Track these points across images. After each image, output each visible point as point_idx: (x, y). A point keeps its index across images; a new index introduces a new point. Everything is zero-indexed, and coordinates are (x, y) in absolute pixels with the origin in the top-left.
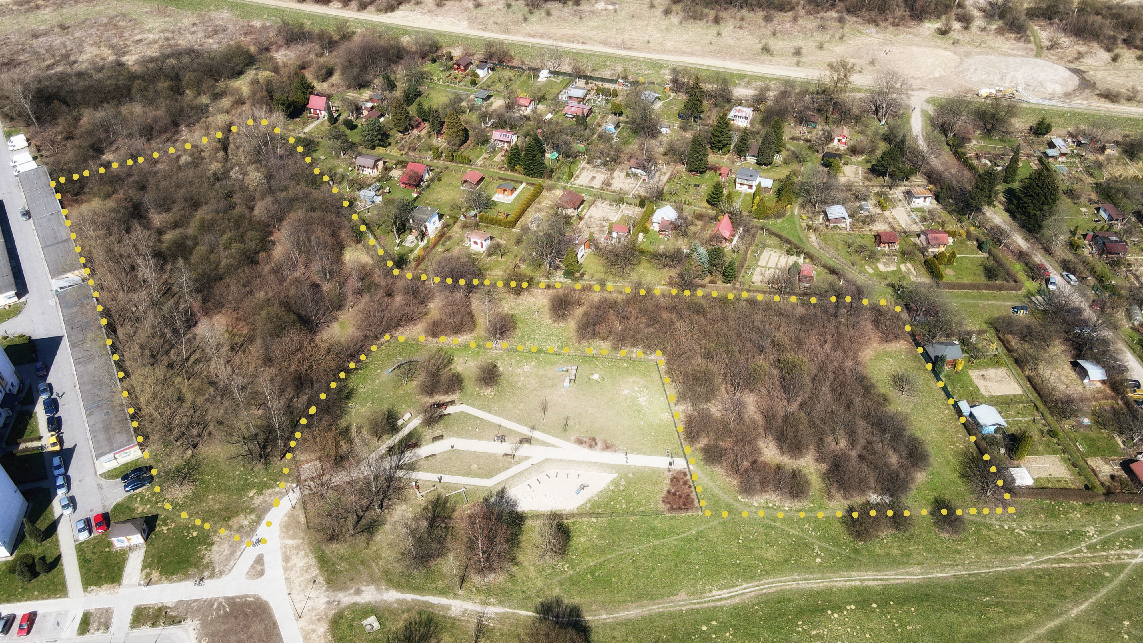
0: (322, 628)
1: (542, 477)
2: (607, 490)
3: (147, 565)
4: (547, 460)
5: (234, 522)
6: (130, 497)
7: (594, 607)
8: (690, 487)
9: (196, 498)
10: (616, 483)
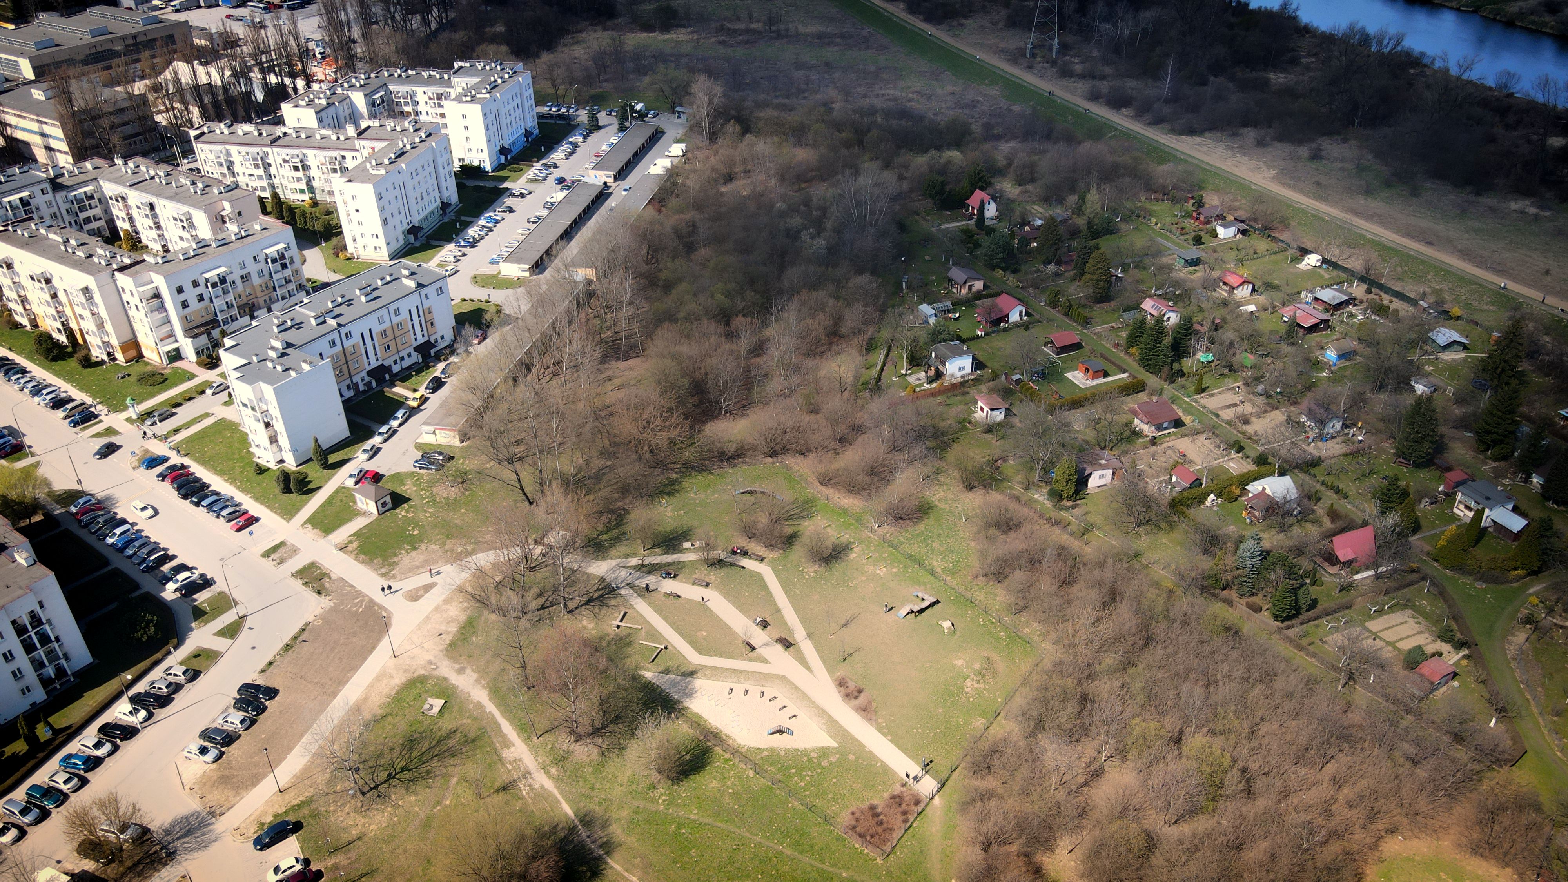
0: (399, 679)
1: (755, 690)
2: (805, 753)
3: (358, 534)
4: (783, 678)
5: (450, 543)
6: (413, 473)
7: (637, 861)
8: (905, 821)
9: (451, 504)
10: (824, 752)
